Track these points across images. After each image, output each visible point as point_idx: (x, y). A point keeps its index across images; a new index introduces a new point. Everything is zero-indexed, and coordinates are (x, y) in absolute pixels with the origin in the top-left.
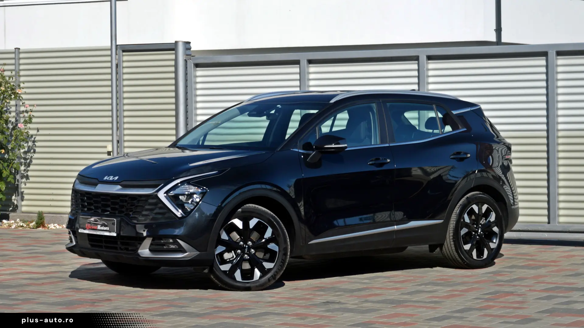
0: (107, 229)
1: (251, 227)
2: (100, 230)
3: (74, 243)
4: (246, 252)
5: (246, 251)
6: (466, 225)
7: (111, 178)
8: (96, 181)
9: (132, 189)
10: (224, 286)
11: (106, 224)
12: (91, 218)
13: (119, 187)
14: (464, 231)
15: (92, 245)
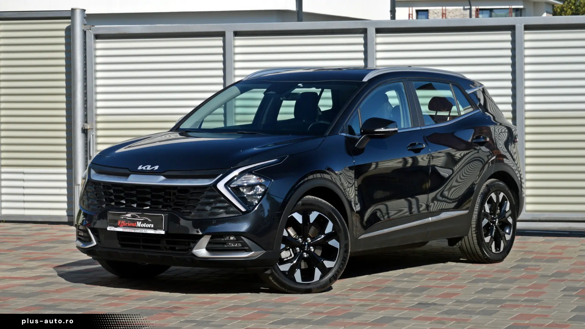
0: (151, 226)
1: (312, 220)
2: (141, 227)
3: (95, 243)
4: (306, 250)
5: (306, 248)
6: (486, 215)
7: (149, 168)
8: (127, 171)
9: (180, 180)
10: (284, 288)
11: (150, 220)
12: (127, 214)
13: (162, 178)
14: (485, 221)
15: (122, 245)
